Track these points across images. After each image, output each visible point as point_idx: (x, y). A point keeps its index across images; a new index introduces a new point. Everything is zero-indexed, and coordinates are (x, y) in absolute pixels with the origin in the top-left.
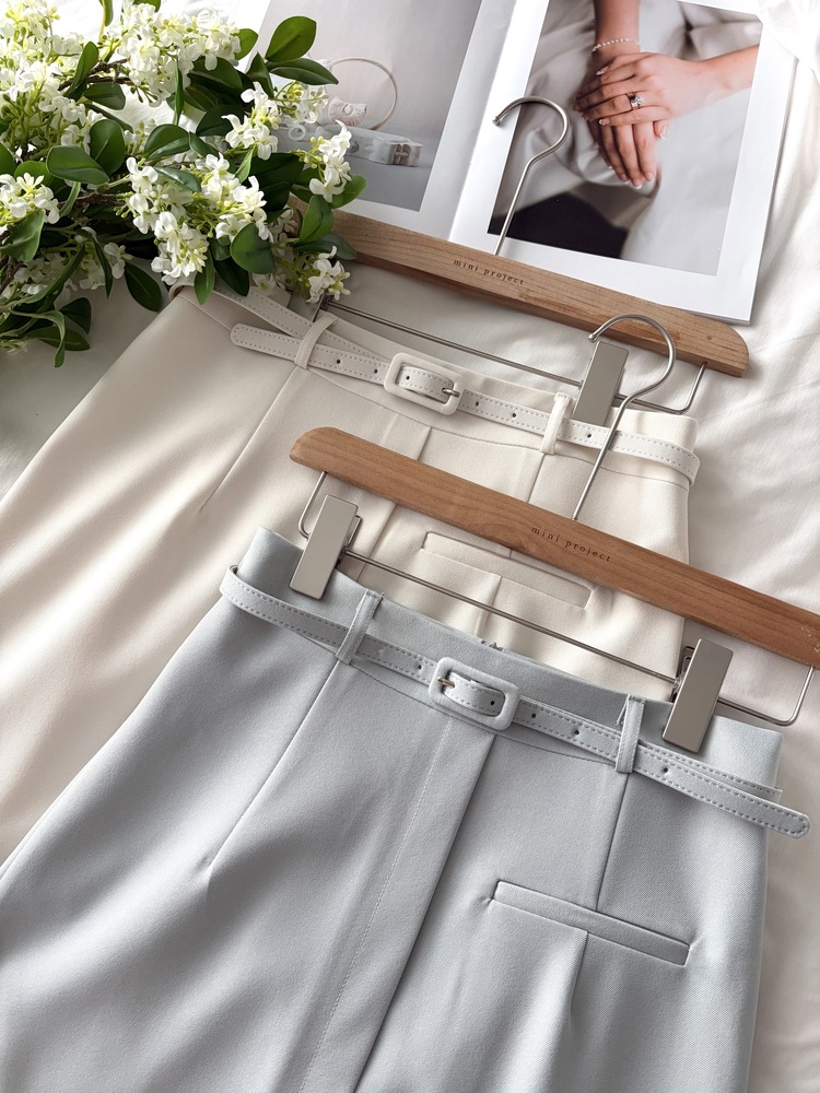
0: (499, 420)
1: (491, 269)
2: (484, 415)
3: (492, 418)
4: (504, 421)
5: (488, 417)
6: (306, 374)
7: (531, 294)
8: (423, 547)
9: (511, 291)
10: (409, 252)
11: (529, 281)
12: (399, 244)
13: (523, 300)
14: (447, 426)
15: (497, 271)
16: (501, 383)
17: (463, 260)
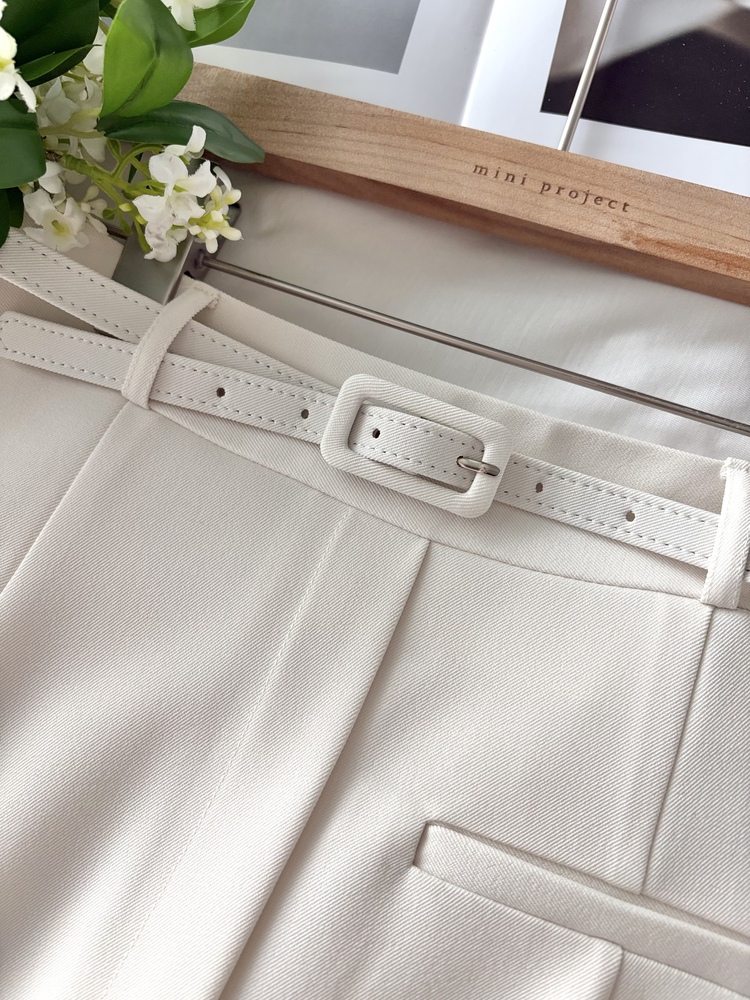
0: (592, 526)
1: (556, 181)
2: (556, 514)
3: (576, 522)
4: (604, 530)
5: (567, 518)
6: (146, 419)
7: (649, 233)
8: (415, 862)
9: (602, 227)
10: (376, 149)
11: (643, 205)
12: (355, 135)
13: (630, 245)
14: (469, 540)
15: (570, 184)
16: (590, 435)
17: (492, 165)
